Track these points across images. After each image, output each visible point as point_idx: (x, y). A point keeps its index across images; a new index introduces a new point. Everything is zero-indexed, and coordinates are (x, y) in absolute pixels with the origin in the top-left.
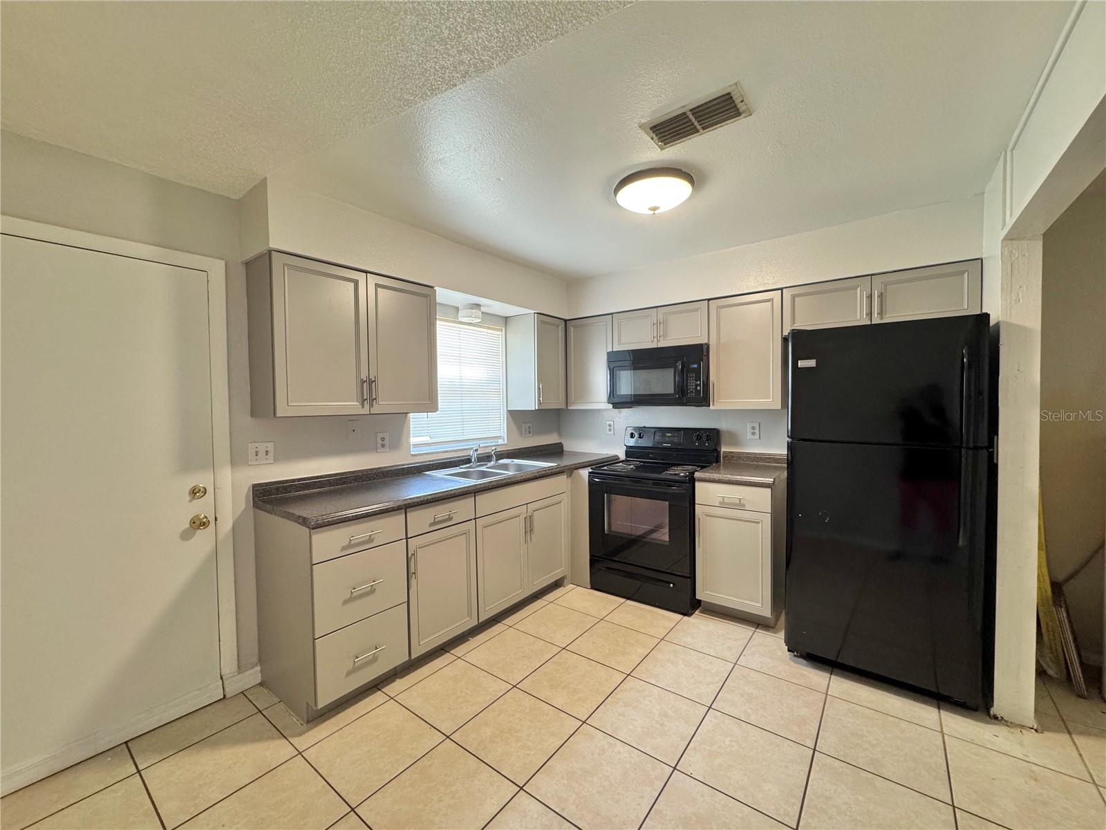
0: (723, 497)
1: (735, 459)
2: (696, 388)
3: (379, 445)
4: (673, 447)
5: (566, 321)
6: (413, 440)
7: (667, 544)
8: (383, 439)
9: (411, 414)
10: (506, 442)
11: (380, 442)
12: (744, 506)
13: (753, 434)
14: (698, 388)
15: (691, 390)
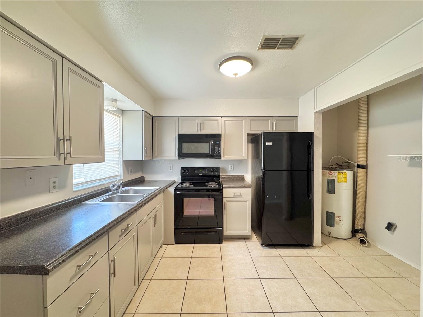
0: (234, 193)
1: (225, 178)
3: (51, 187)
4: (203, 175)
5: (153, 117)
6: (75, 181)
7: (213, 216)
8: (54, 183)
9: (74, 165)
10: (122, 178)
11: (52, 185)
12: (242, 196)
13: (231, 168)
14: (219, 151)
15: (216, 152)
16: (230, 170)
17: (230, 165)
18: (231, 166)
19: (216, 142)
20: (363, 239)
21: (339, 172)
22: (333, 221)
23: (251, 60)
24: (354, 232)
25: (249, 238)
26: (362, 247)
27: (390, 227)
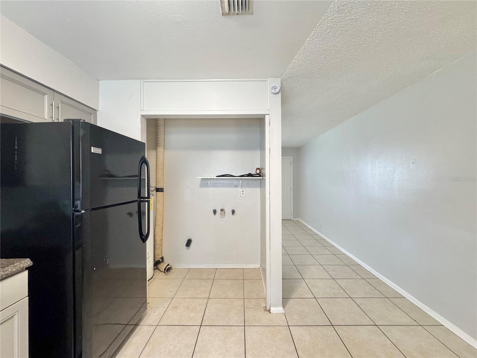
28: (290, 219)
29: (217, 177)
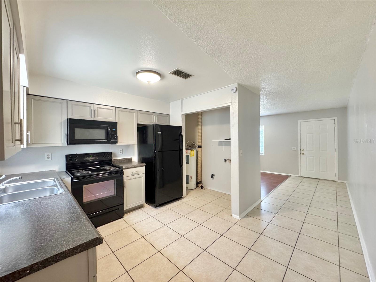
0: (132, 172)
1: (116, 162)
2: (115, 137)
12: (138, 173)
13: (121, 153)
14: (116, 137)
15: (113, 138)
16: (119, 154)
17: (119, 149)
18: (121, 151)
19: (112, 129)
20: (202, 186)
21: (191, 151)
22: (188, 180)
23: (160, 75)
24: (198, 183)
25: (142, 207)
26: (202, 190)
27: (212, 176)
28: (334, 180)
29: (225, 140)
